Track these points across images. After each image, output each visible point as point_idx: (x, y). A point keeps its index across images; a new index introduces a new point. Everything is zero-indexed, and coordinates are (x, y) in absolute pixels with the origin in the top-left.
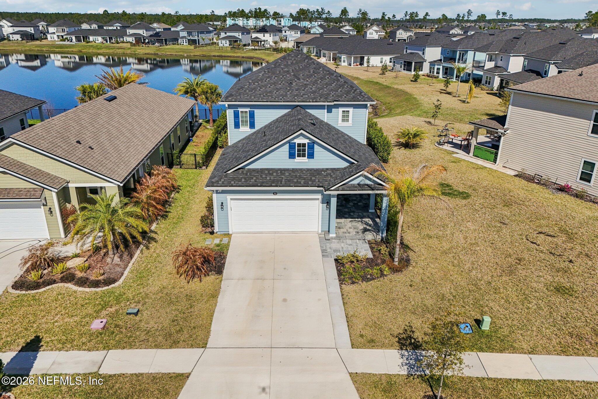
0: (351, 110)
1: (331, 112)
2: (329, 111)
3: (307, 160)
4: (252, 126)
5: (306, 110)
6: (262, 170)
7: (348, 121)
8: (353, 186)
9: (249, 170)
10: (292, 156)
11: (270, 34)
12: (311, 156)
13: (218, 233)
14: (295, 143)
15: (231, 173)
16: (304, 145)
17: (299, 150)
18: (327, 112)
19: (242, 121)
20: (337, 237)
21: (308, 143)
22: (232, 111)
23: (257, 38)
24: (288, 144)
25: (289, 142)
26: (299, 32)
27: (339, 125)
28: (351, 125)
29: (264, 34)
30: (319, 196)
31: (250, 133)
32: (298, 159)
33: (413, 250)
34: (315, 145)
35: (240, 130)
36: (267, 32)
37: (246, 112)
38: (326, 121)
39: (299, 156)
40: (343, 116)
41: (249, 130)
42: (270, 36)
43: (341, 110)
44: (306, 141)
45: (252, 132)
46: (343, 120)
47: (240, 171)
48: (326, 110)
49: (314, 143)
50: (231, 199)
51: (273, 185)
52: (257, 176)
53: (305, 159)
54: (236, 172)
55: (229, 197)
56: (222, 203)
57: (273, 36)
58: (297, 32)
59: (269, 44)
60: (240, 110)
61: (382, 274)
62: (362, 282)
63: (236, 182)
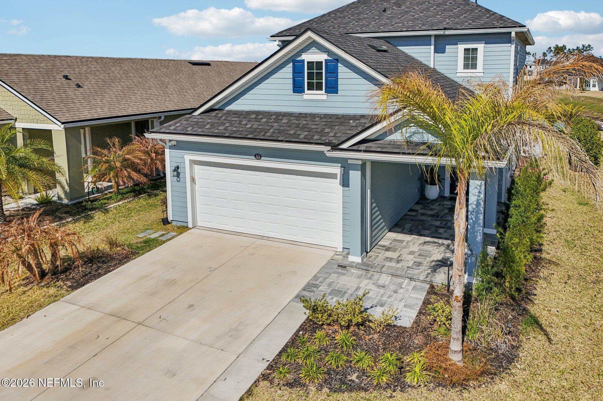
0: (481, 47)
1: (443, 52)
2: (439, 50)
3: (325, 97)
5: (397, 47)
7: (474, 66)
8: (393, 144)
10: (298, 88)
12: (332, 87)
13: (173, 223)
14: (304, 60)
16: (319, 64)
17: (310, 77)
18: (436, 52)
20: (363, 264)
21: (326, 60)
24: (291, 65)
25: (293, 60)
27: (458, 75)
28: (482, 74)
30: (338, 170)
32: (309, 95)
33: (546, 335)
34: (339, 65)
38: (432, 66)
39: (311, 87)
40: (466, 59)
43: (461, 47)
44: (322, 57)
46: (466, 66)
48: (432, 47)
49: (337, 60)
52: (234, 122)
53: (320, 95)
54: (207, 114)
55: (189, 157)
56: (178, 167)
61: (398, 380)
62: (320, 388)
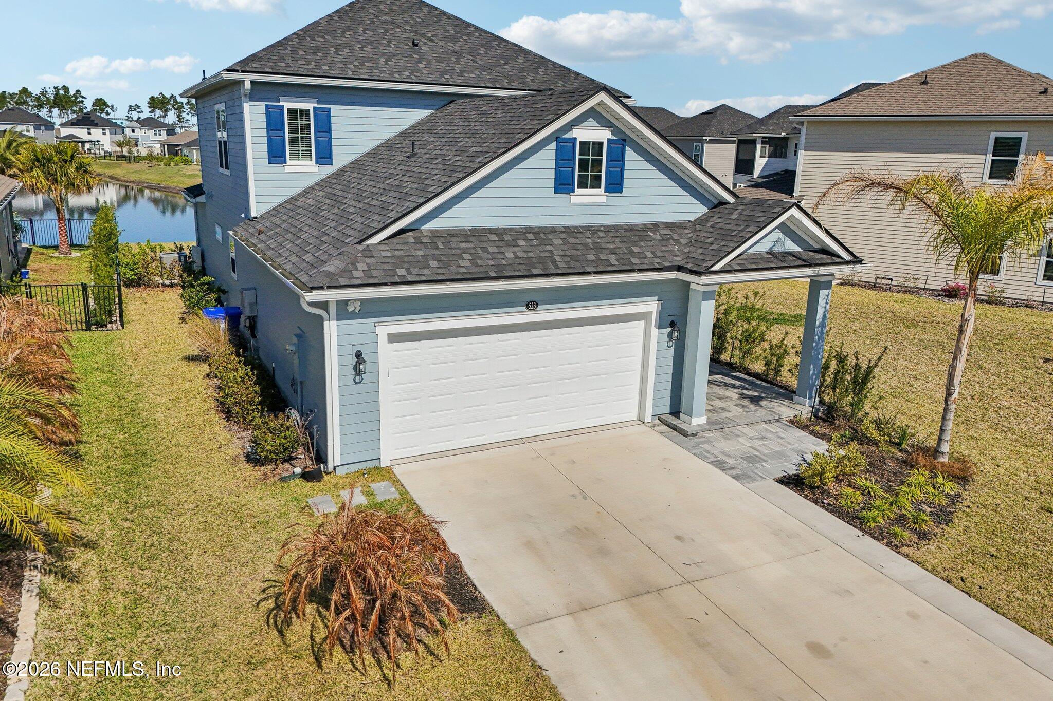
3: (603, 199)
4: (325, 157)
6: (478, 234)
9: (436, 235)
10: (563, 185)
11: (104, 130)
12: (615, 185)
13: (339, 471)
14: (575, 139)
15: (380, 243)
16: (598, 146)
17: (584, 165)
19: (294, 141)
20: (710, 423)
21: (609, 140)
22: (260, 107)
23: (71, 136)
24: (553, 145)
25: (556, 137)
26: (164, 133)
29: (89, 129)
30: (651, 306)
31: (318, 178)
32: (581, 196)
34: (627, 148)
35: (287, 169)
36: (96, 125)
37: (305, 113)
39: (583, 185)
41: (316, 169)
42: (104, 134)
44: (603, 135)
45: (324, 176)
47: (410, 237)
49: (624, 140)
50: (394, 338)
51: (535, 272)
52: (473, 251)
54: (395, 240)
55: (385, 328)
56: (358, 355)
57: (111, 133)
58: (160, 131)
59: (103, 149)
60: (287, 105)
63: (414, 271)
